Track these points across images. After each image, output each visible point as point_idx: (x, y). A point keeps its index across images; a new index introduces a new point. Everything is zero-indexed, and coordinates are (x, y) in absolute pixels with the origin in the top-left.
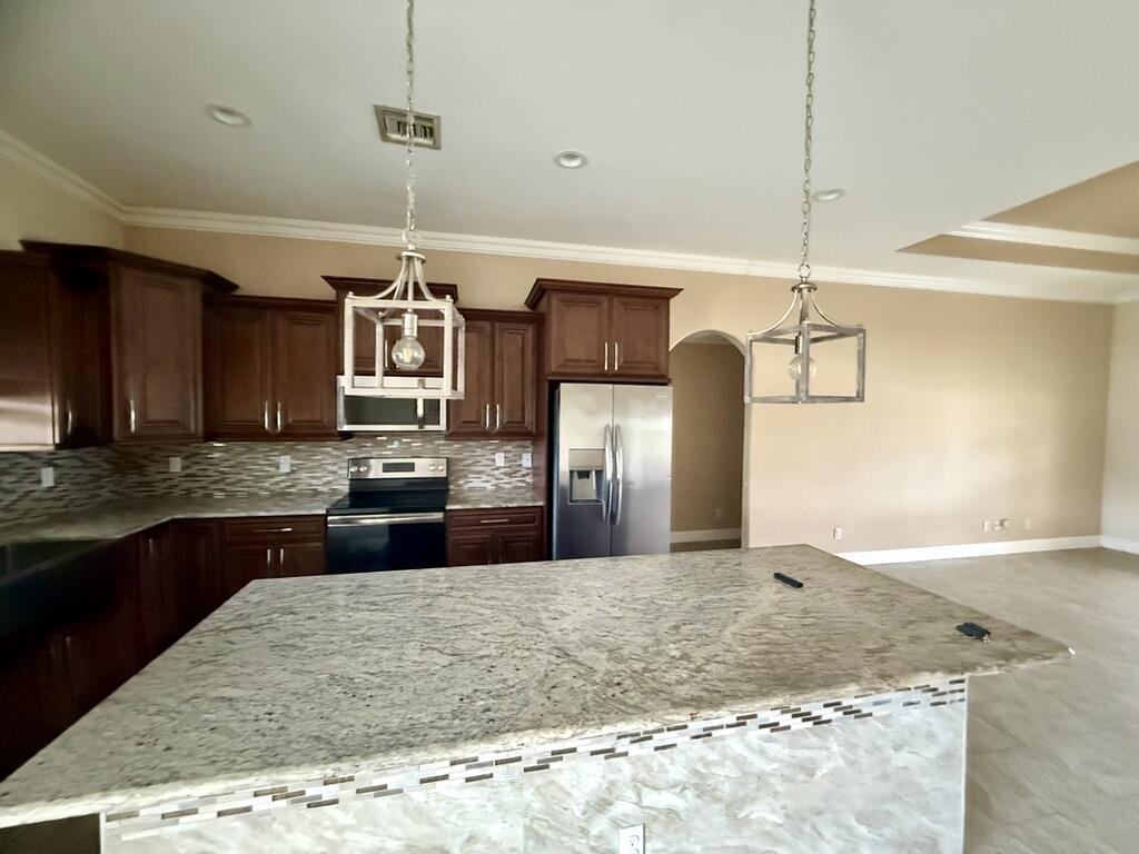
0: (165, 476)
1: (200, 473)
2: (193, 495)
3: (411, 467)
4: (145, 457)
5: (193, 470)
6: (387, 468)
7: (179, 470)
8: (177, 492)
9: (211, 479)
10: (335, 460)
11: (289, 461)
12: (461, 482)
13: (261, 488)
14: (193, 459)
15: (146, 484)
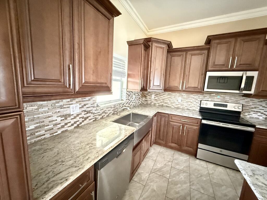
0: (150, 99)
1: (158, 99)
2: (156, 105)
3: (226, 106)
4: (147, 94)
5: (157, 98)
6: (215, 105)
7: (153, 98)
8: (153, 104)
9: (160, 101)
10: (195, 100)
11: (181, 99)
12: (246, 114)
13: (172, 105)
14: (157, 96)
15: (147, 101)
